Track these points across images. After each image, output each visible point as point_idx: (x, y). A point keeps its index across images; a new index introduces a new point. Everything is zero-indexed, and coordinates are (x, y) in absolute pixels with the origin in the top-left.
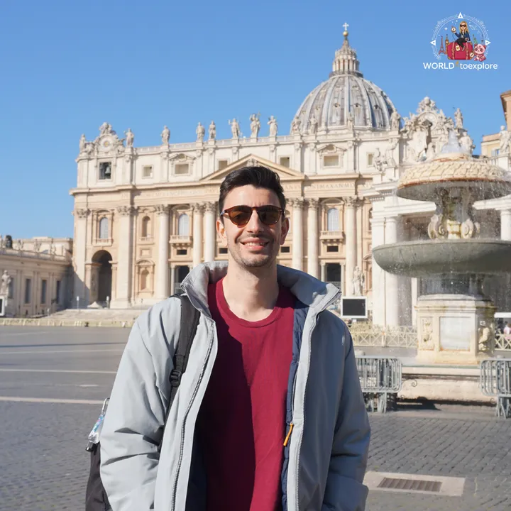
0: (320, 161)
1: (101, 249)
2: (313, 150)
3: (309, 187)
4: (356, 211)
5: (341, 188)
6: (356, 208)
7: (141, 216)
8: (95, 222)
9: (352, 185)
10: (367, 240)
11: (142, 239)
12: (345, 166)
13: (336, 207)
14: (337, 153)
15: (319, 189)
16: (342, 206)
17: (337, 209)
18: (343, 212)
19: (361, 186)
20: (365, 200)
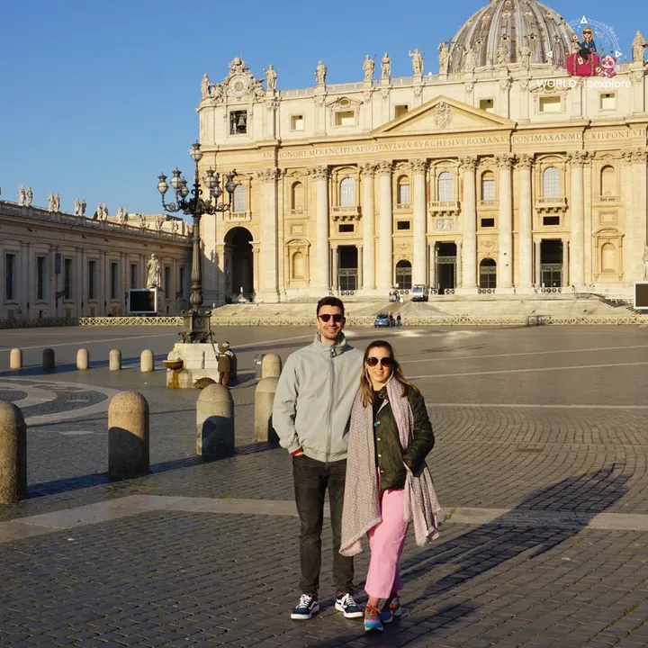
0: (534, 105)
1: (236, 225)
2: (525, 89)
3: (520, 139)
4: (583, 171)
5: (564, 140)
6: (583, 165)
7: (287, 182)
9: (580, 136)
10: (599, 209)
11: (293, 213)
12: (569, 109)
13: (555, 165)
14: (558, 92)
15: (533, 142)
16: (564, 164)
17: (556, 168)
18: (566, 172)
19: (590, 137)
20: (596, 155)
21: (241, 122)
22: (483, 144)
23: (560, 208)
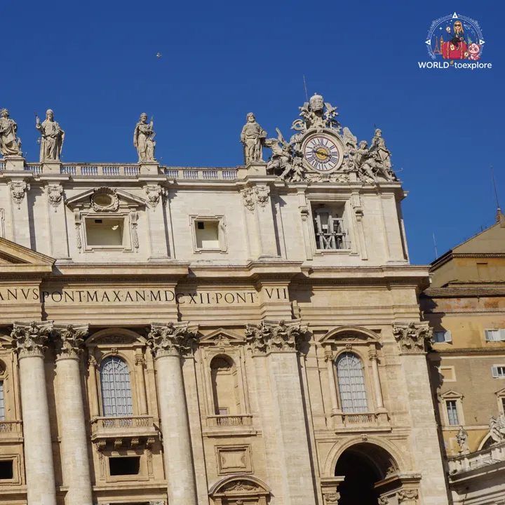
0: (78, 233)
2: (57, 201)
3: (57, 297)
4: (181, 365)
5: (141, 302)
6: (182, 354)
9: (170, 296)
10: (215, 441)
12: (144, 244)
13: (123, 353)
14: (120, 211)
15: (84, 303)
16: (139, 351)
17: (123, 360)
18: (144, 366)
19: (185, 299)
20: (200, 335)
23: (143, 440)
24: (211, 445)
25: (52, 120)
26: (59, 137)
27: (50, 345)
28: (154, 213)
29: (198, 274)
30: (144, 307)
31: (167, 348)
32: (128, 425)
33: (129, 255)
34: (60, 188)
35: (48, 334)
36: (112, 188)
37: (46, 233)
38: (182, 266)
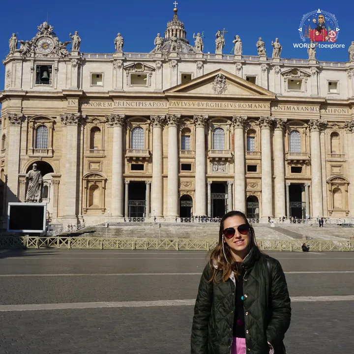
0: (285, 85)
1: (39, 159)
2: (278, 73)
3: (276, 108)
4: (320, 135)
5: (307, 111)
6: (320, 131)
7: (89, 127)
8: (31, 130)
9: (318, 109)
11: (91, 152)
12: (309, 90)
13: (298, 129)
14: (301, 77)
15: (286, 110)
16: (305, 129)
17: (298, 132)
18: (306, 135)
19: (323, 111)
20: (327, 124)
21: (45, 75)
22: (251, 109)
23: (304, 161)
24: (329, 164)
25: (278, 42)
26: (280, 48)
27: (273, 125)
28: (314, 78)
29: (328, 102)
30: (307, 113)
31: (315, 128)
32: (300, 155)
33: (303, 94)
34: (279, 68)
35: (272, 121)
36: (299, 69)
37: (273, 84)
38: (323, 98)
